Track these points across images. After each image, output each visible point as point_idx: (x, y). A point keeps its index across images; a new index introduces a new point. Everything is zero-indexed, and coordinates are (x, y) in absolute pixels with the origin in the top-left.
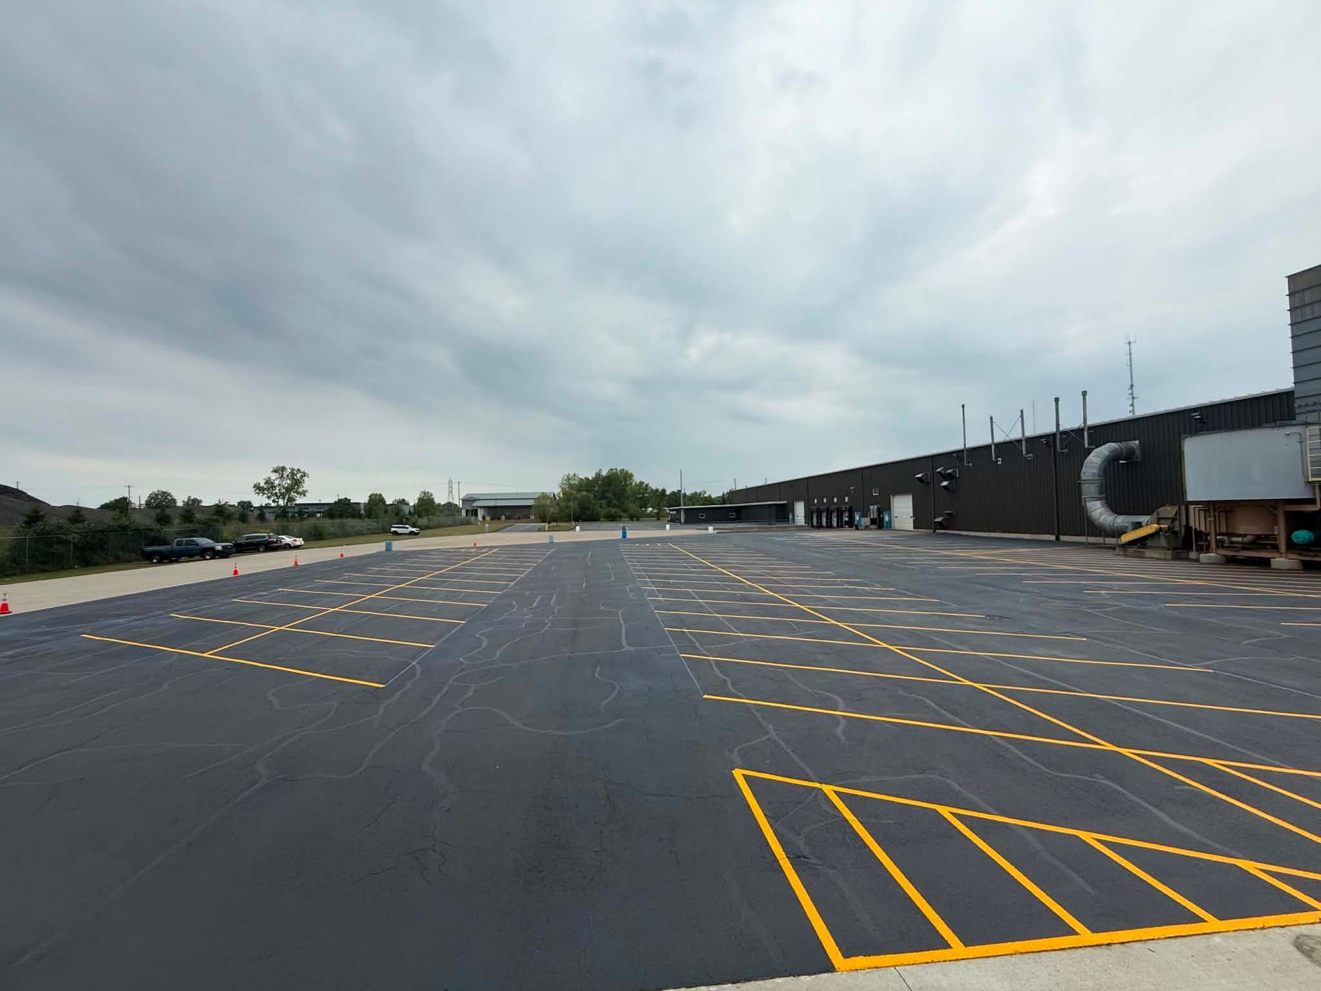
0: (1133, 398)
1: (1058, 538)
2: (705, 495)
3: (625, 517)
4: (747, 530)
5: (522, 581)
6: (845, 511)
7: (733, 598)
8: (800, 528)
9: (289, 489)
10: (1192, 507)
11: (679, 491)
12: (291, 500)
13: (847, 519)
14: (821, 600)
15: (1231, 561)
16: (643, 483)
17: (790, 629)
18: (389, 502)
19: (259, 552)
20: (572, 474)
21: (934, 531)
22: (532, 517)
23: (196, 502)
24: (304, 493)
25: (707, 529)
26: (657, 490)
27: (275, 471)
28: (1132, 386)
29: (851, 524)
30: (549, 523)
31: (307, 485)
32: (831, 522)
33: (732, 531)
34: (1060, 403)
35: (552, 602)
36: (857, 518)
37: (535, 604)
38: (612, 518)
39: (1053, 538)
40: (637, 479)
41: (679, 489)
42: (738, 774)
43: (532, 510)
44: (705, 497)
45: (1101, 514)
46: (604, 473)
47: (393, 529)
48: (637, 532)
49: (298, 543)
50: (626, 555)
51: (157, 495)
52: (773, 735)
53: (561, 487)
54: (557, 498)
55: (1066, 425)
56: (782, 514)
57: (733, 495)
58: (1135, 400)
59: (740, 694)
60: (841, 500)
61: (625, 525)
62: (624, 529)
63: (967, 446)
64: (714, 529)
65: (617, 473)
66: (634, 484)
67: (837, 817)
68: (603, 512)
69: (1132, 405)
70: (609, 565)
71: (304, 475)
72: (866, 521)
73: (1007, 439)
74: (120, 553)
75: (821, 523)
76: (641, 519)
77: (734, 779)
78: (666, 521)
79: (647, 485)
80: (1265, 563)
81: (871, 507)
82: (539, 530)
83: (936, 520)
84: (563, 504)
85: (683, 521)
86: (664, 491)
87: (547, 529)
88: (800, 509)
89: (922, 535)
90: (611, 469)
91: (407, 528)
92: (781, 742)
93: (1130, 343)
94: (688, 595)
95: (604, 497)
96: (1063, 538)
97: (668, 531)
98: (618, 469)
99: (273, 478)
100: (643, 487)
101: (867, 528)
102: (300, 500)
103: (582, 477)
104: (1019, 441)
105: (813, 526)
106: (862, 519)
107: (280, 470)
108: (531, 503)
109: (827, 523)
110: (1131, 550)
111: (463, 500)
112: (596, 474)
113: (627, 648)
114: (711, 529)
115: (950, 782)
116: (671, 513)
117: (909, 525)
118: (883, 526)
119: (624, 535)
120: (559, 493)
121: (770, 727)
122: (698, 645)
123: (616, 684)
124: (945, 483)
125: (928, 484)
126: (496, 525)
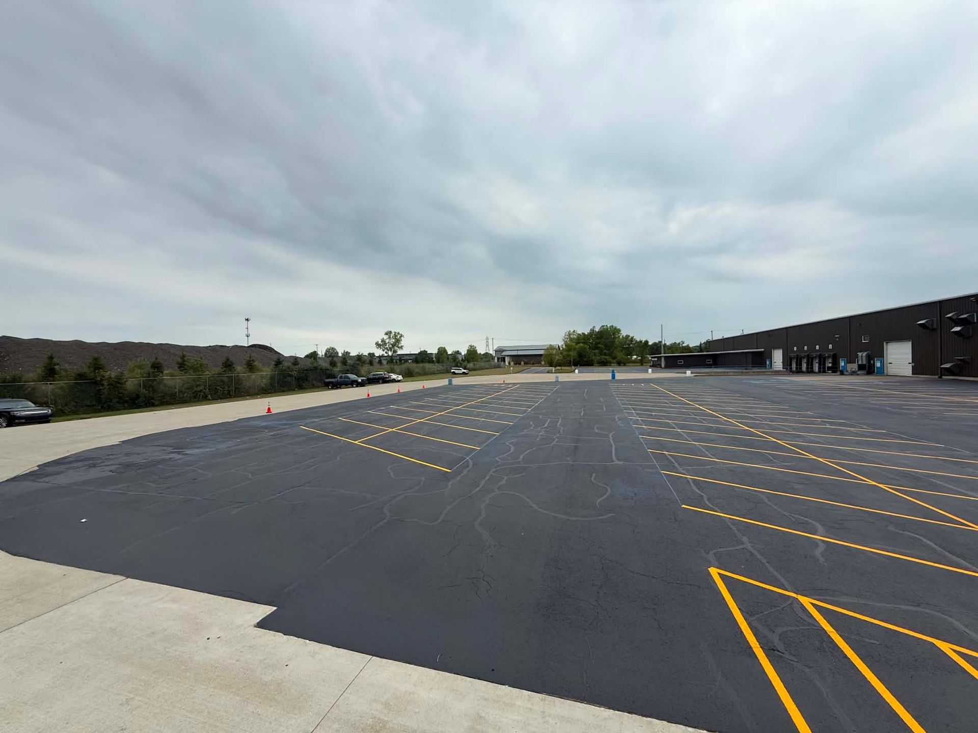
2: (684, 345)
3: (614, 363)
4: (725, 374)
5: (537, 408)
7: (709, 429)
8: (778, 373)
9: (393, 345)
11: (661, 342)
12: (395, 352)
13: (830, 365)
14: (799, 436)
16: (629, 336)
17: (767, 460)
18: (449, 352)
19: (380, 383)
20: (572, 331)
21: (940, 377)
22: (543, 363)
23: (348, 353)
24: (401, 348)
25: (686, 373)
26: (641, 342)
27: (386, 334)
29: (835, 369)
30: (555, 367)
31: (403, 343)
32: (812, 368)
33: (709, 375)
35: (559, 424)
36: (842, 364)
37: (546, 425)
38: (604, 364)
40: (624, 333)
42: (714, 571)
43: (542, 358)
44: (683, 346)
46: (597, 329)
47: (452, 371)
48: (622, 375)
49: (399, 379)
50: (614, 392)
51: (329, 350)
52: (749, 546)
53: (563, 340)
54: (561, 349)
56: (760, 360)
57: (710, 344)
59: (716, 509)
61: (614, 369)
62: (613, 371)
64: (692, 373)
65: (607, 329)
66: (621, 337)
67: (814, 626)
68: (596, 358)
70: (601, 399)
71: (402, 336)
72: (854, 366)
74: (315, 383)
75: (801, 368)
76: (627, 364)
77: (709, 575)
78: (648, 367)
79: (632, 338)
81: (860, 354)
82: (548, 372)
83: (942, 366)
84: (565, 353)
85: (663, 366)
86: (647, 342)
87: (553, 371)
88: (778, 357)
89: (923, 381)
90: (603, 326)
91: (460, 370)
92: (756, 553)
94: (668, 426)
95: (596, 348)
97: (650, 374)
98: (608, 326)
99: (385, 338)
100: (629, 340)
101: (853, 373)
102: (400, 352)
103: (580, 332)
105: (791, 371)
106: (848, 365)
107: (388, 333)
108: (542, 352)
109: (807, 368)
111: (496, 351)
112: (591, 330)
113: (617, 462)
114: (688, 373)
116: (653, 359)
117: (907, 371)
118: (874, 372)
119: (613, 377)
120: (563, 345)
121: (745, 539)
122: (676, 465)
123: (608, 488)
124: (958, 329)
125: (934, 330)
126: (518, 368)
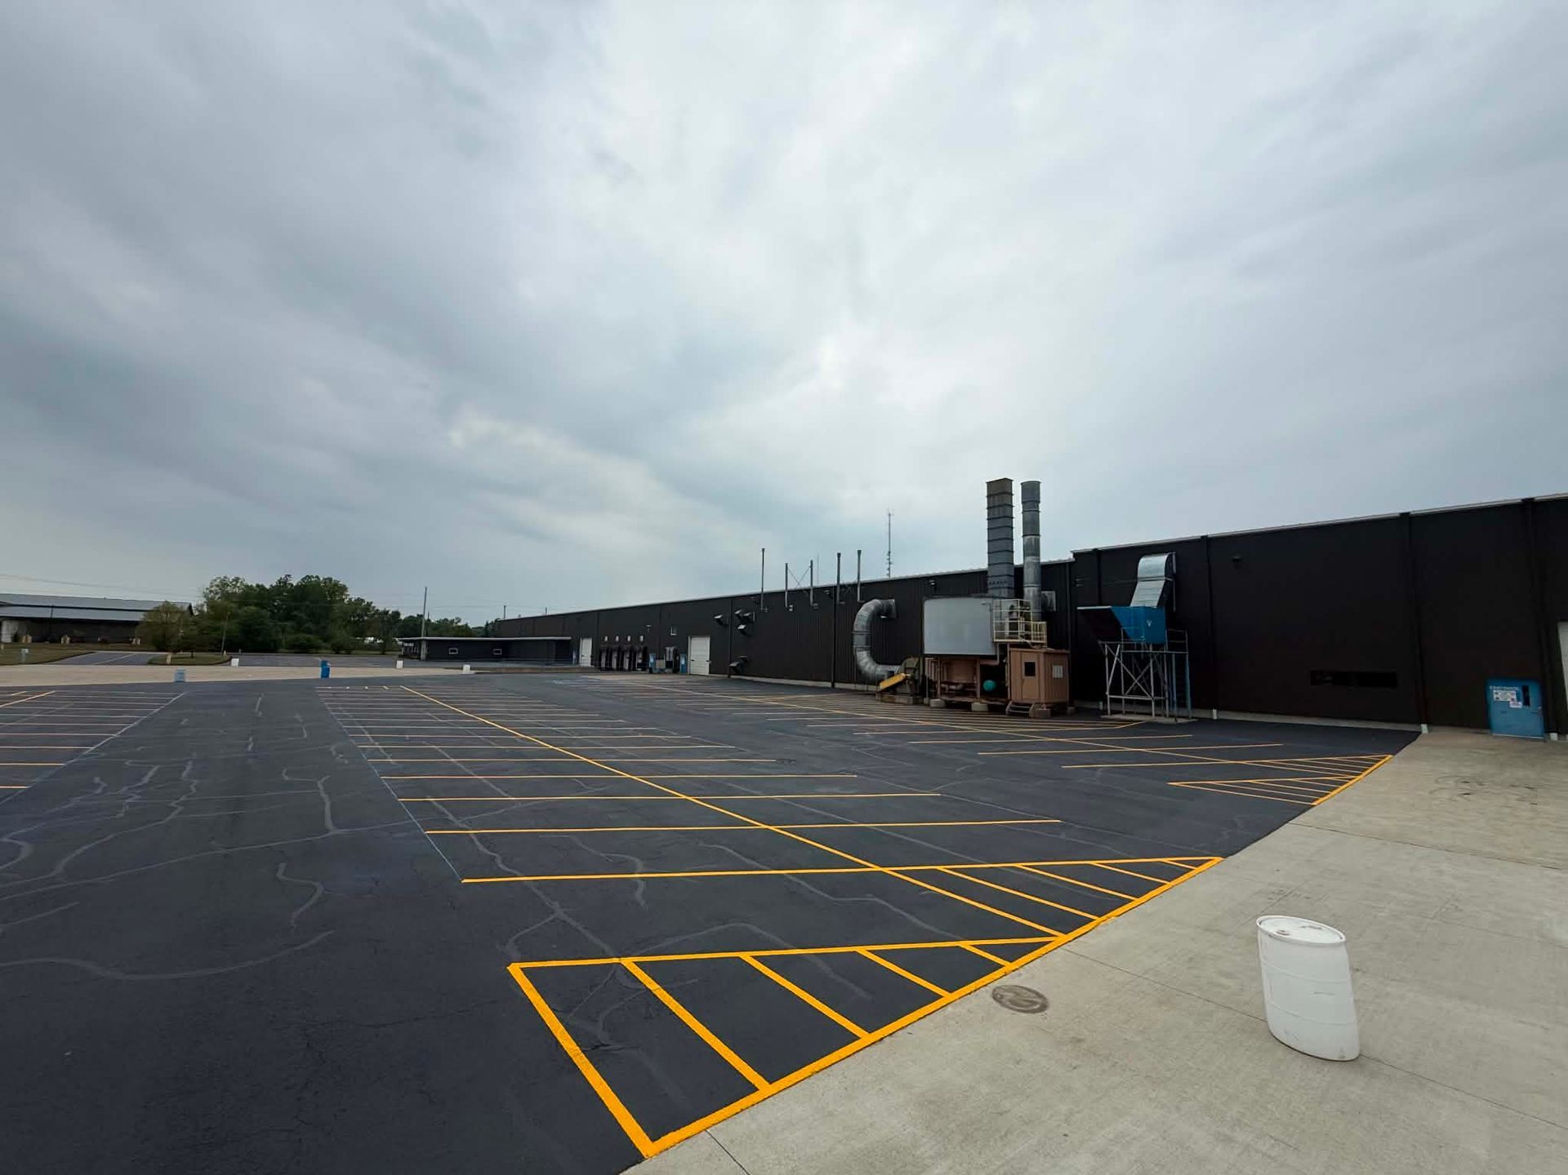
0: (890, 563)
1: (833, 685)
2: (459, 624)
3: (326, 649)
4: (520, 671)
5: (113, 744)
6: (639, 651)
7: (501, 754)
8: (585, 670)
10: (927, 659)
11: (421, 616)
13: (640, 661)
14: (614, 752)
15: (949, 706)
16: (363, 601)
17: (578, 788)
20: (230, 578)
21: (729, 677)
22: (137, 641)
25: (462, 669)
26: (386, 613)
28: (889, 552)
29: (644, 666)
30: (175, 651)
32: (622, 664)
33: (496, 671)
34: (841, 558)
35: (184, 774)
36: (652, 660)
37: (146, 780)
38: (303, 649)
39: (829, 685)
41: (421, 613)
42: (515, 969)
43: (137, 630)
44: (459, 627)
45: (866, 663)
46: (295, 581)
48: (343, 671)
50: (326, 701)
52: (560, 913)
53: (206, 596)
54: (196, 613)
55: (845, 580)
56: (565, 652)
57: (499, 626)
58: (891, 565)
59: (516, 872)
60: (636, 638)
61: (325, 659)
62: (324, 664)
63: (765, 590)
64: (471, 669)
65: (318, 583)
66: (346, 601)
67: (639, 990)
68: (286, 639)
69: (889, 569)
70: (298, 716)
72: (661, 664)
73: (798, 587)
75: (611, 664)
76: (354, 652)
77: (510, 976)
78: (397, 657)
79: (369, 604)
80: (967, 707)
81: (668, 649)
82: (151, 663)
83: (732, 665)
84: (206, 623)
85: (423, 656)
86: (397, 614)
87: (169, 661)
88: (586, 647)
89: (719, 680)
90: (308, 577)
92: (569, 920)
93: (890, 515)
94: (435, 754)
95: (288, 617)
96: (838, 685)
97: (401, 669)
98: (321, 578)
100: (361, 608)
101: (661, 672)
103: (252, 581)
104: (808, 590)
105: (601, 669)
106: (658, 661)
108: (138, 617)
109: (618, 665)
110: (886, 696)
112: (280, 581)
113: (334, 831)
114: (467, 668)
115: (749, 926)
116: (406, 645)
117: (706, 671)
118: (679, 670)
119: (325, 673)
120: (202, 606)
121: (556, 905)
122: (451, 817)
123: (317, 884)
124: (742, 627)
125: (726, 626)
126: (47, 650)
